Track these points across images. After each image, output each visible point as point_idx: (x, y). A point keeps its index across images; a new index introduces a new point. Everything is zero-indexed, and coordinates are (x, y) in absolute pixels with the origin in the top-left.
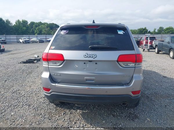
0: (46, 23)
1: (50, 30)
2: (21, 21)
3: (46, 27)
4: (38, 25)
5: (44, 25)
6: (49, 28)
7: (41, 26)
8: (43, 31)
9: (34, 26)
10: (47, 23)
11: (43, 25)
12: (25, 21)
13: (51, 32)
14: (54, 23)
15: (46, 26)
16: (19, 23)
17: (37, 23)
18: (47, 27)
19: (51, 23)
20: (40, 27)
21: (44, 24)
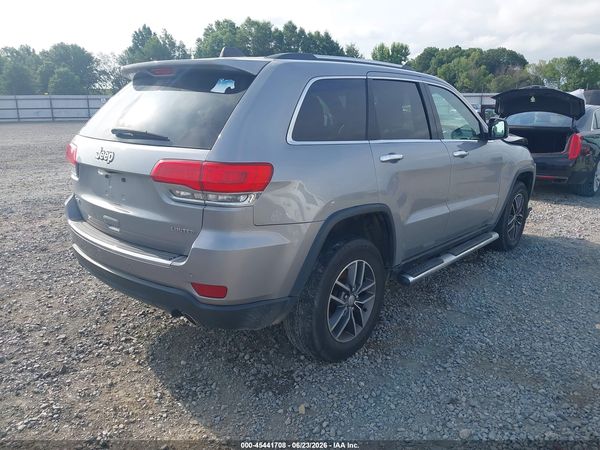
0: (475, 50)
1: (485, 75)
2: (390, 48)
3: (472, 64)
4: (449, 57)
5: (468, 56)
6: (483, 67)
7: (456, 61)
8: (462, 79)
9: (433, 61)
10: (480, 51)
11: (463, 59)
12: (402, 46)
13: (490, 81)
14: (504, 50)
15: (473, 59)
16: (383, 54)
17: (444, 52)
18: (478, 64)
19: (496, 48)
20: (451, 64)
21: (468, 54)
